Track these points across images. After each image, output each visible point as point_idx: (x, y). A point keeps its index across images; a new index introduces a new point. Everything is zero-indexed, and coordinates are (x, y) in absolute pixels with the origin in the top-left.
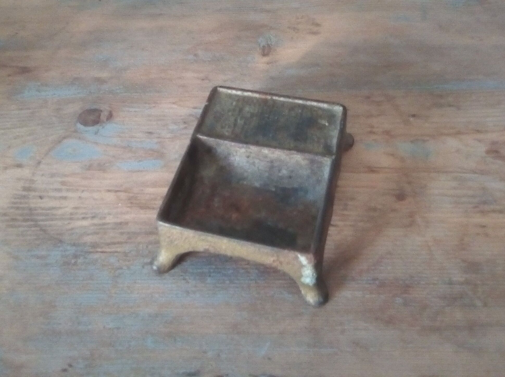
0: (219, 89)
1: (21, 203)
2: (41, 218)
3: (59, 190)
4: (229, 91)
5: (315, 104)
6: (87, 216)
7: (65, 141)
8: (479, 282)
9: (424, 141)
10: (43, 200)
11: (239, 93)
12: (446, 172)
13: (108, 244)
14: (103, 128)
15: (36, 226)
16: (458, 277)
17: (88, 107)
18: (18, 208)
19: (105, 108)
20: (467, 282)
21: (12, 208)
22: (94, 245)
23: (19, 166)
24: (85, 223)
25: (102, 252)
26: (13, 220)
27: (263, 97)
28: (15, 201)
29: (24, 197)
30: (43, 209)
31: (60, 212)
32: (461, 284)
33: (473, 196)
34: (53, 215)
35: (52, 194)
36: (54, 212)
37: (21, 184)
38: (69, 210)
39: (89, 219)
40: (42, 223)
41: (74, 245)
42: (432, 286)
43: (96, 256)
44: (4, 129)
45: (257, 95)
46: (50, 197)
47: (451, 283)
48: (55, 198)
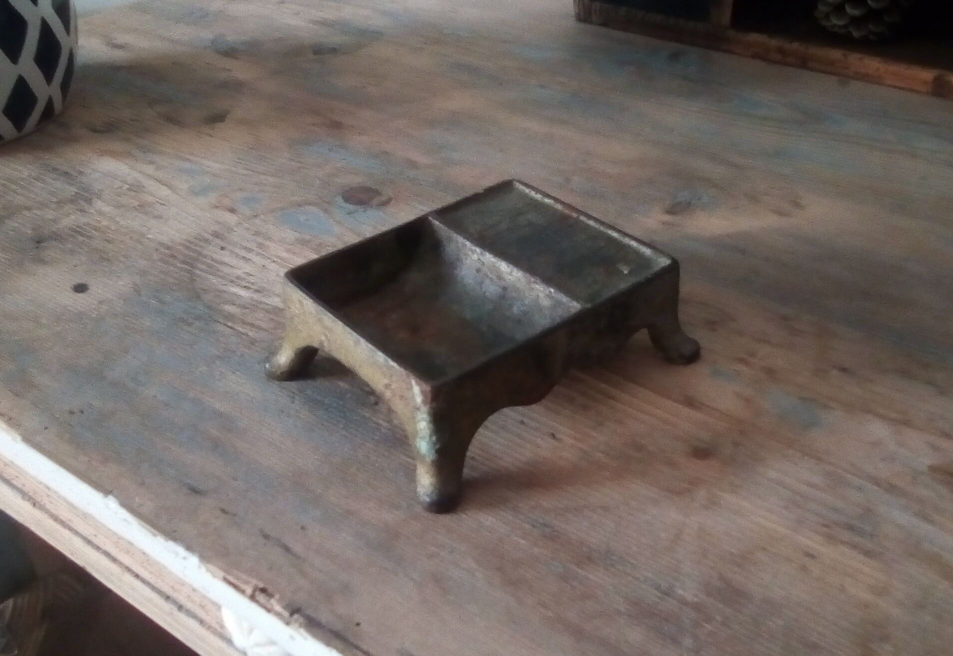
0: (514, 182)
1: (196, 245)
2: (204, 267)
3: (250, 250)
4: (527, 191)
5: (634, 244)
6: (253, 287)
7: (307, 207)
8: (719, 618)
9: (826, 407)
10: (222, 252)
11: (538, 197)
12: (819, 459)
13: (244, 323)
14: (365, 211)
15: (189, 272)
16: (688, 591)
17: (369, 184)
18: (188, 248)
19: (387, 192)
20: (697, 607)
21: (184, 245)
22: (230, 317)
23: (232, 211)
24: (243, 293)
25: (231, 328)
26: (173, 256)
27: (567, 212)
28: (194, 240)
29: (206, 241)
30: (213, 260)
31: (226, 270)
32: (683, 602)
33: (835, 510)
34: (219, 270)
35: (237, 251)
36: (221, 267)
37: (216, 228)
38: (239, 272)
39: (251, 291)
40: (198, 272)
41: (209, 307)
42: (630, 578)
43: (221, 328)
44: (253, 171)
45: (559, 207)
46: (232, 252)
47: (668, 593)
48: (237, 255)
